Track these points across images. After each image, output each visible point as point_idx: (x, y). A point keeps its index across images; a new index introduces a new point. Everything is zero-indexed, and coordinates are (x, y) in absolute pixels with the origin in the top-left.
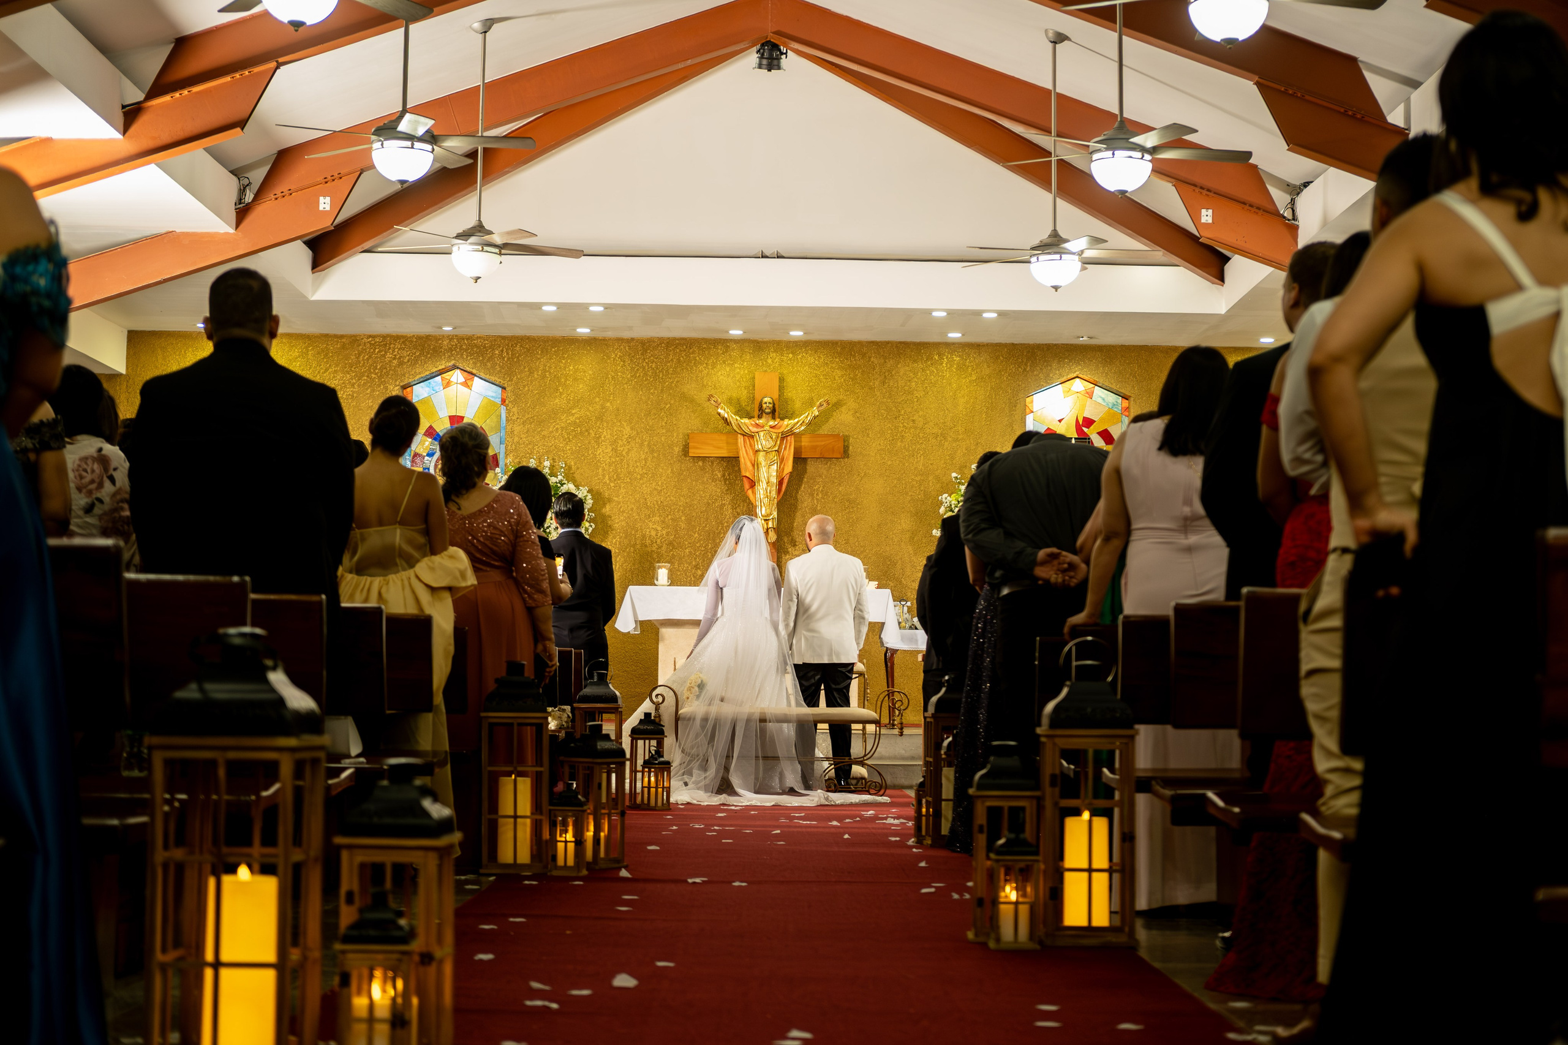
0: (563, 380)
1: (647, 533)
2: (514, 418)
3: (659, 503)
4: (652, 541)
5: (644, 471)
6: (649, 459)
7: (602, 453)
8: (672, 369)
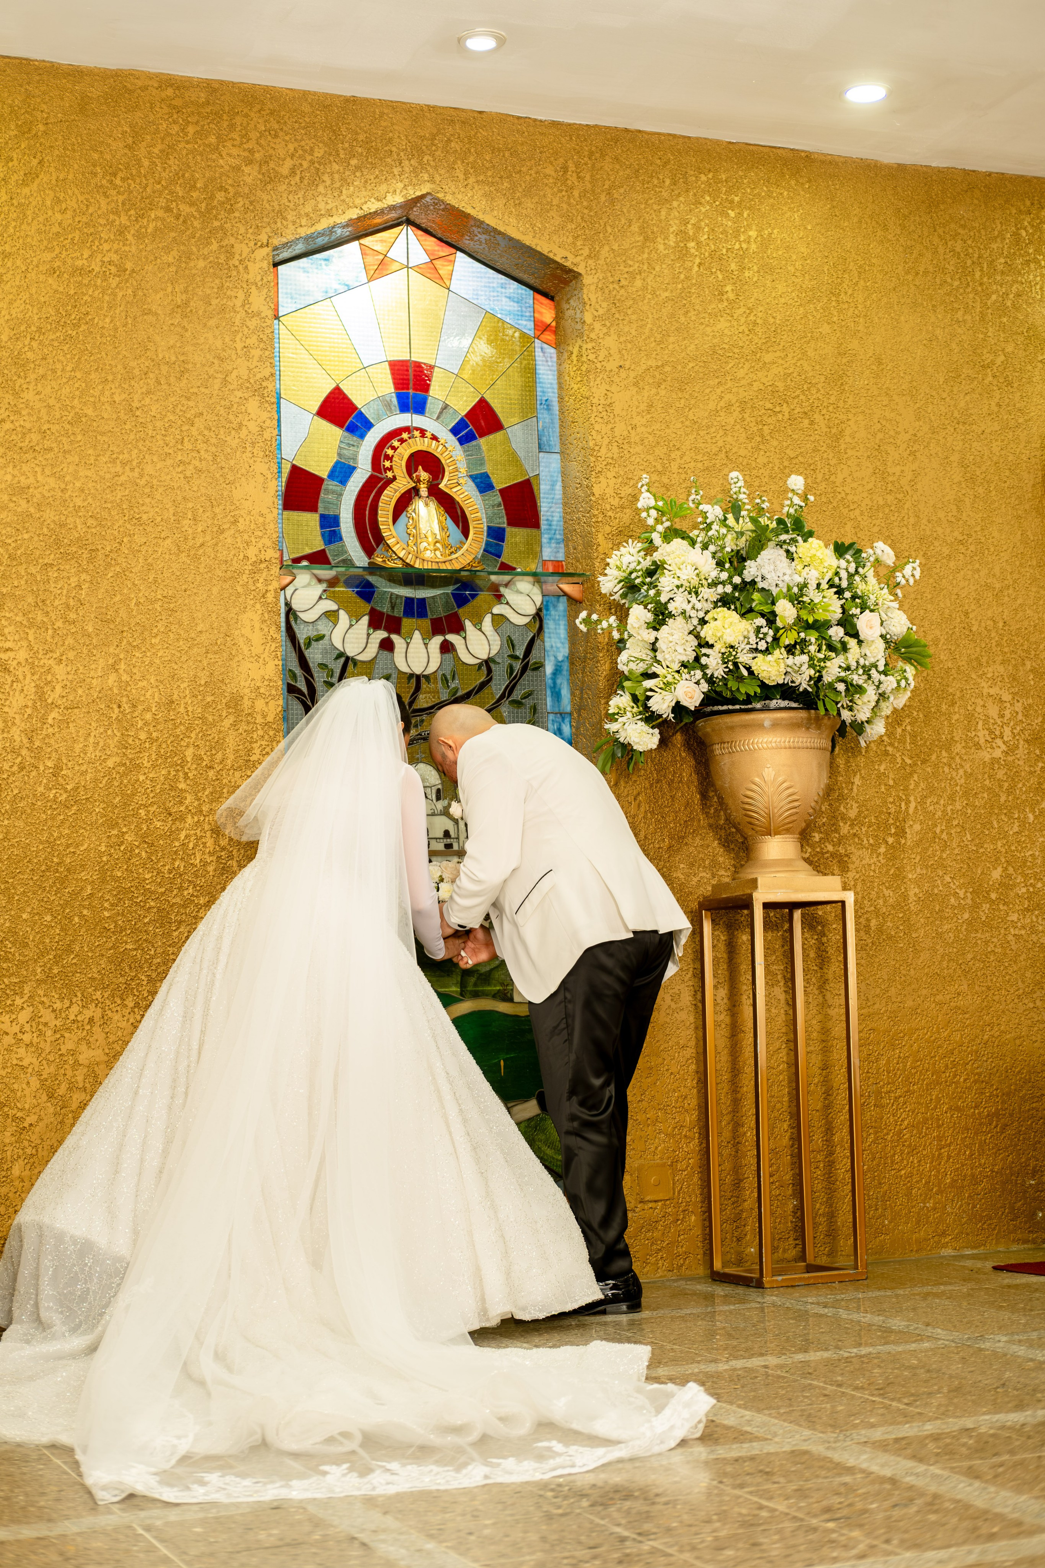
0: (733, 266)
1: (979, 709)
2: (612, 365)
3: (1001, 624)
4: (991, 732)
5: (956, 534)
6: (967, 500)
7: (849, 480)
8: (1002, 260)
